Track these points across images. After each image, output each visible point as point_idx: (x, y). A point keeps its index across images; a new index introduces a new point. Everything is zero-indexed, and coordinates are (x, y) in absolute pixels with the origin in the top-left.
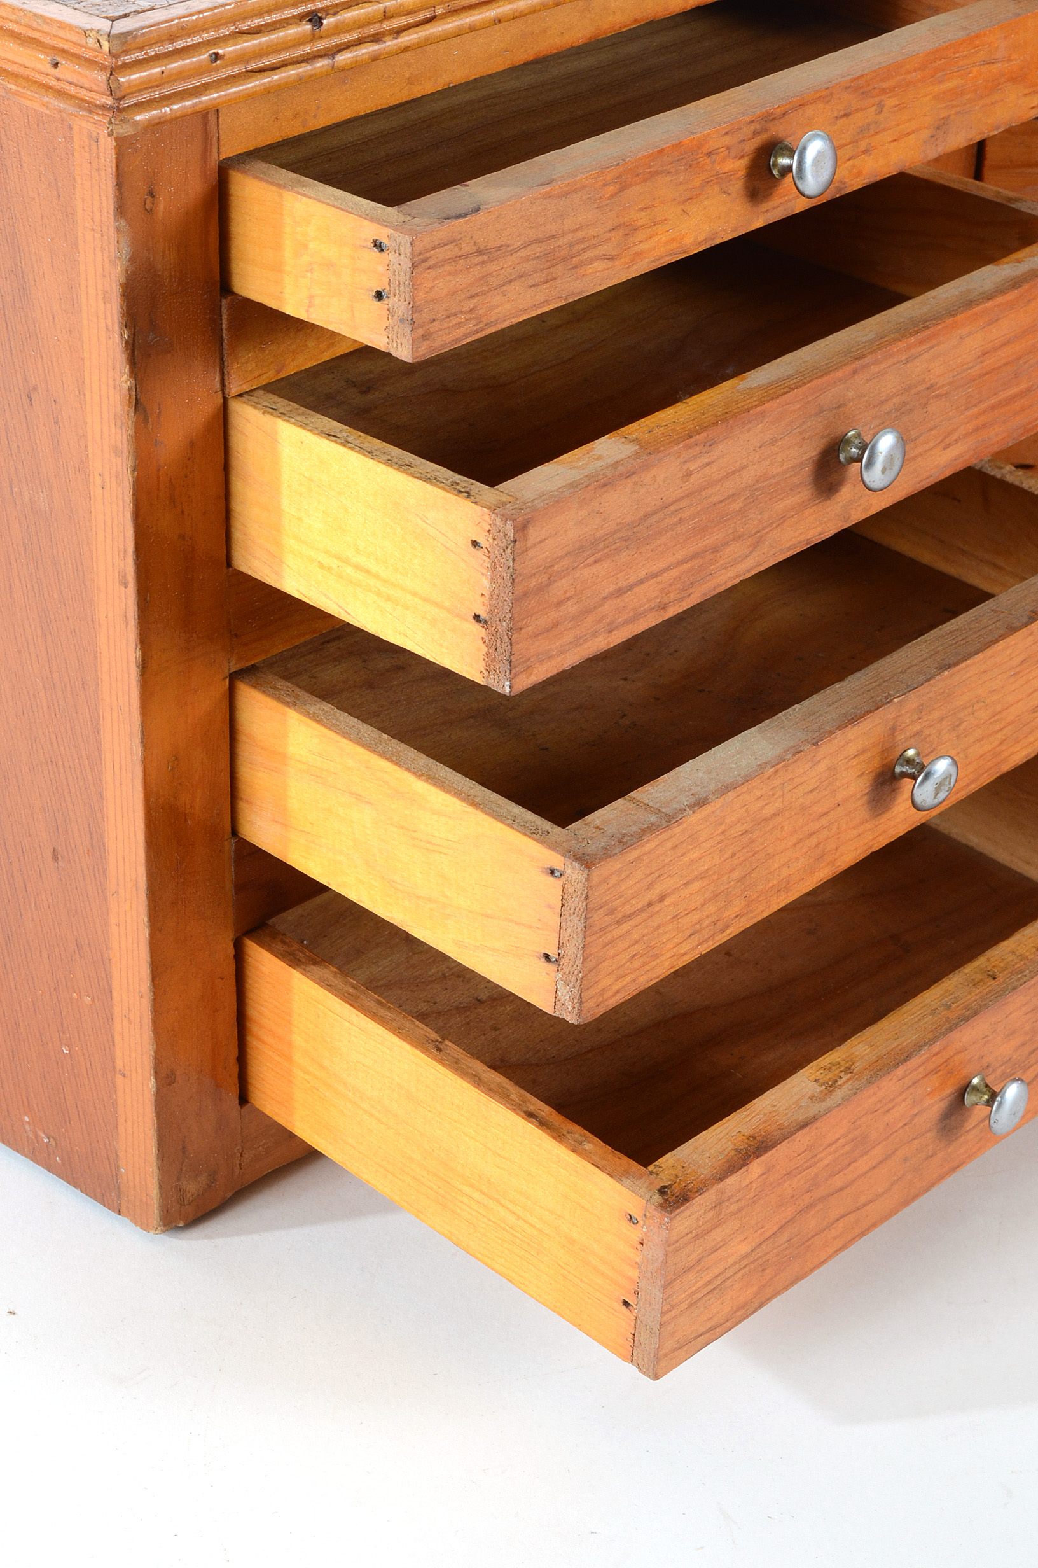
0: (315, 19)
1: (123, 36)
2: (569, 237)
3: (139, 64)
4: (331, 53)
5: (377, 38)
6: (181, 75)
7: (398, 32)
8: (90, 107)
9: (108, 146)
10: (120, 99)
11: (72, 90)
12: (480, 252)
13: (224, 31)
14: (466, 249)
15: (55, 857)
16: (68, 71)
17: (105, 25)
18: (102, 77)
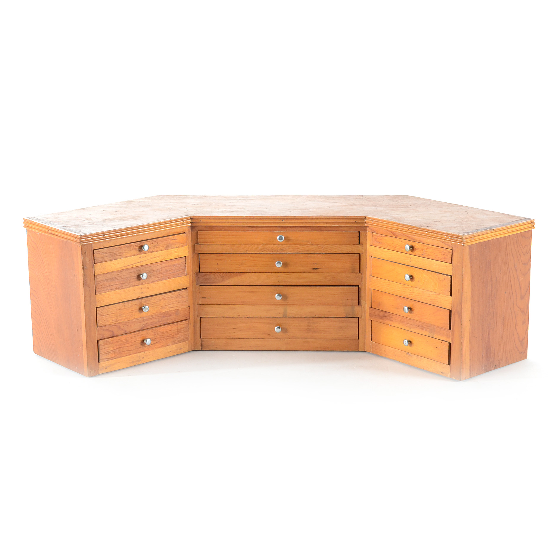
0: (104, 235)
1: (81, 236)
2: (114, 253)
3: (83, 239)
4: (106, 239)
5: (111, 238)
6: (88, 240)
7: (114, 237)
8: (78, 243)
9: (81, 246)
10: (81, 242)
11: (77, 241)
12: (103, 253)
13: (93, 236)
14: (101, 252)
15: (77, 330)
16: (76, 239)
17: (80, 235)
18: (79, 239)
